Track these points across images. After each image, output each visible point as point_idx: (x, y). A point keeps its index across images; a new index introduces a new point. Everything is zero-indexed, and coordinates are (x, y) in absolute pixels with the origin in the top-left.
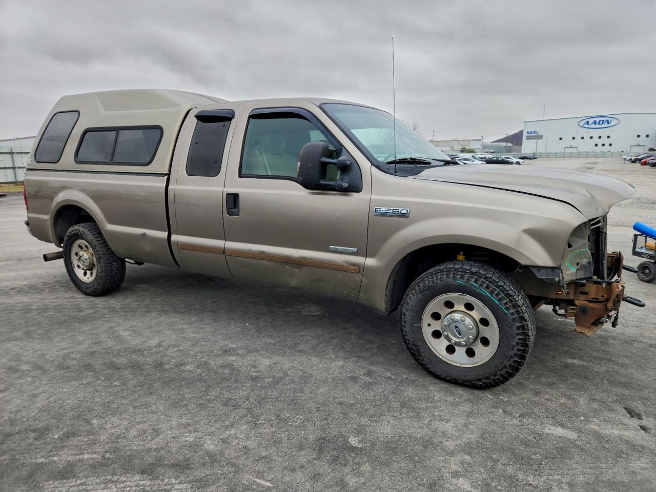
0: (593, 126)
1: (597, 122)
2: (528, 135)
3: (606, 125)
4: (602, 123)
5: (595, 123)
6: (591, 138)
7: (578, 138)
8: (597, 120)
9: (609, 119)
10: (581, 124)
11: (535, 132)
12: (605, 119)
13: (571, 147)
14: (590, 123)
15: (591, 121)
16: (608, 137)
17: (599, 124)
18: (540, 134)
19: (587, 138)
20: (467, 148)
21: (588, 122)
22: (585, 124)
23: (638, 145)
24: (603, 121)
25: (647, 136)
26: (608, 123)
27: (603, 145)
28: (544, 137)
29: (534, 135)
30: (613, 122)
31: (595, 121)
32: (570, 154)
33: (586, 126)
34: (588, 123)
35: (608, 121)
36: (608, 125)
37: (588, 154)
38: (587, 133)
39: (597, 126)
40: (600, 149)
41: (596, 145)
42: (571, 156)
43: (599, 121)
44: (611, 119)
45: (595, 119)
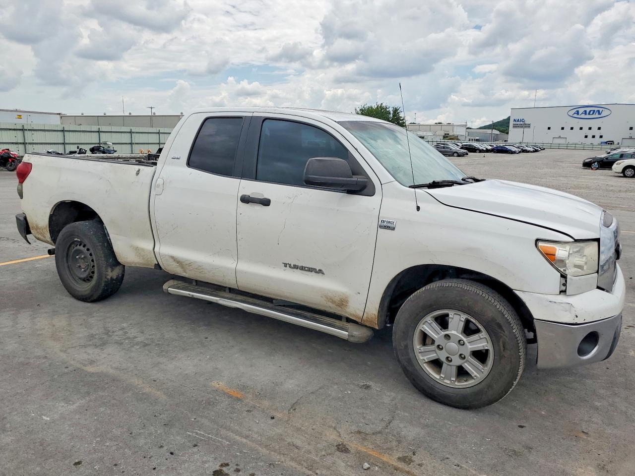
0: (583, 116)
1: (588, 113)
2: (515, 123)
3: (597, 116)
4: (593, 114)
5: (586, 114)
6: (581, 129)
7: (567, 129)
8: (588, 110)
9: (601, 110)
10: (571, 113)
11: (522, 120)
12: (596, 109)
13: (560, 137)
14: (580, 113)
15: (581, 110)
16: (599, 128)
17: (589, 114)
18: (527, 122)
19: (576, 128)
20: (451, 134)
21: (578, 111)
22: (575, 113)
24: (594, 111)
26: (599, 114)
27: (593, 137)
28: (532, 126)
29: (521, 123)
30: (605, 113)
31: (585, 111)
32: (558, 145)
33: (576, 115)
34: (578, 113)
35: (599, 111)
36: (600, 116)
37: (577, 146)
38: (577, 124)
39: (588, 116)
40: (590, 141)
41: (586, 137)
42: (559, 147)
43: (590, 111)
44: (602, 109)
45: (585, 109)
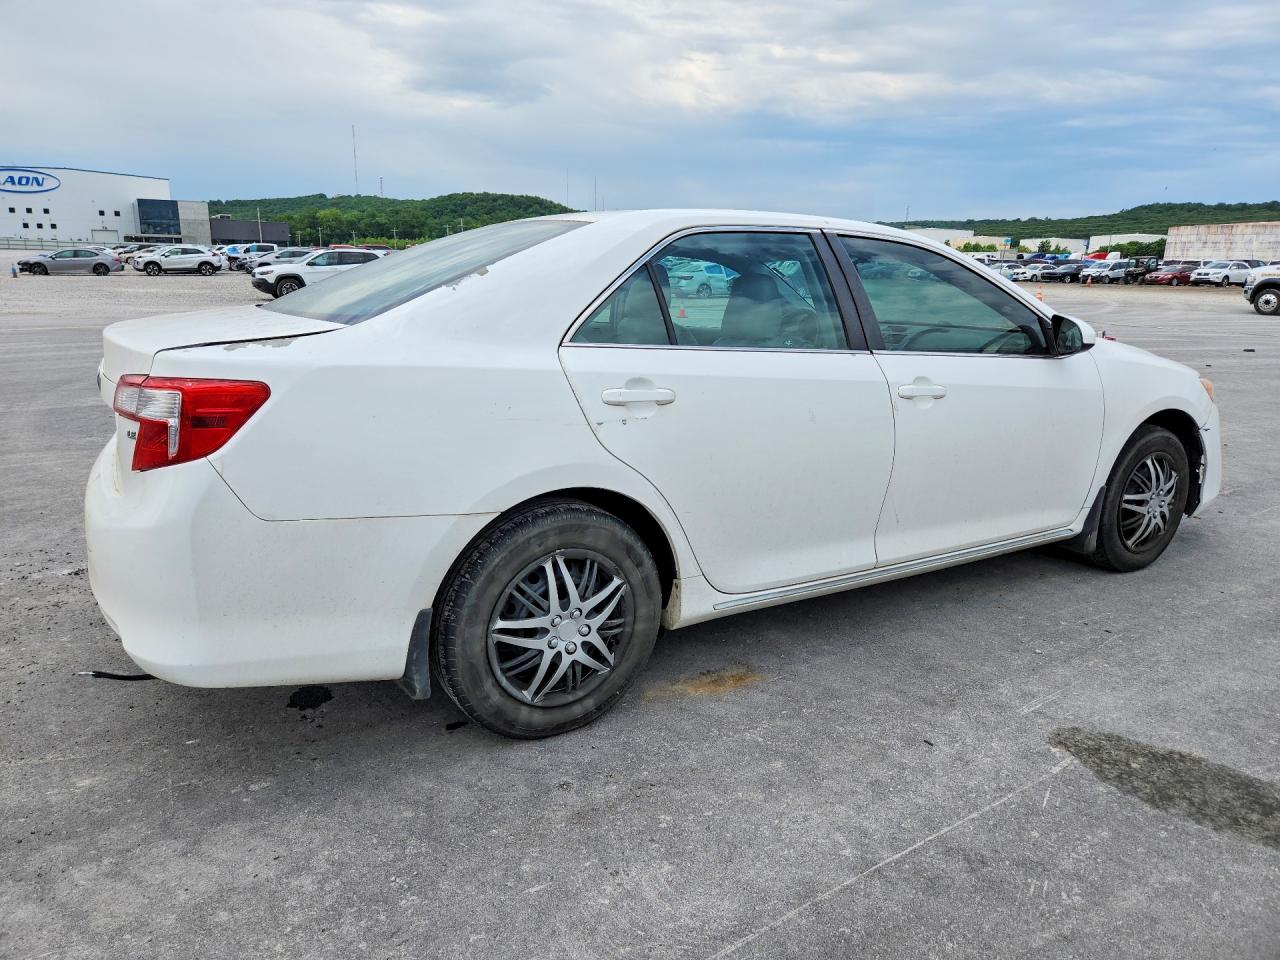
1: (16, 181)
3: (35, 188)
4: (27, 183)
5: (14, 183)
6: (12, 210)
8: (16, 175)
9: (40, 177)
12: (31, 175)
16: (46, 211)
17: (20, 183)
23: (105, 229)
24: (28, 179)
25: (117, 214)
26: (39, 184)
27: (40, 226)
30: (49, 184)
31: (12, 178)
35: (37, 179)
36: (40, 188)
39: (18, 188)
40: (33, 233)
41: (26, 226)
43: (20, 179)
44: (43, 176)
45: (11, 173)
